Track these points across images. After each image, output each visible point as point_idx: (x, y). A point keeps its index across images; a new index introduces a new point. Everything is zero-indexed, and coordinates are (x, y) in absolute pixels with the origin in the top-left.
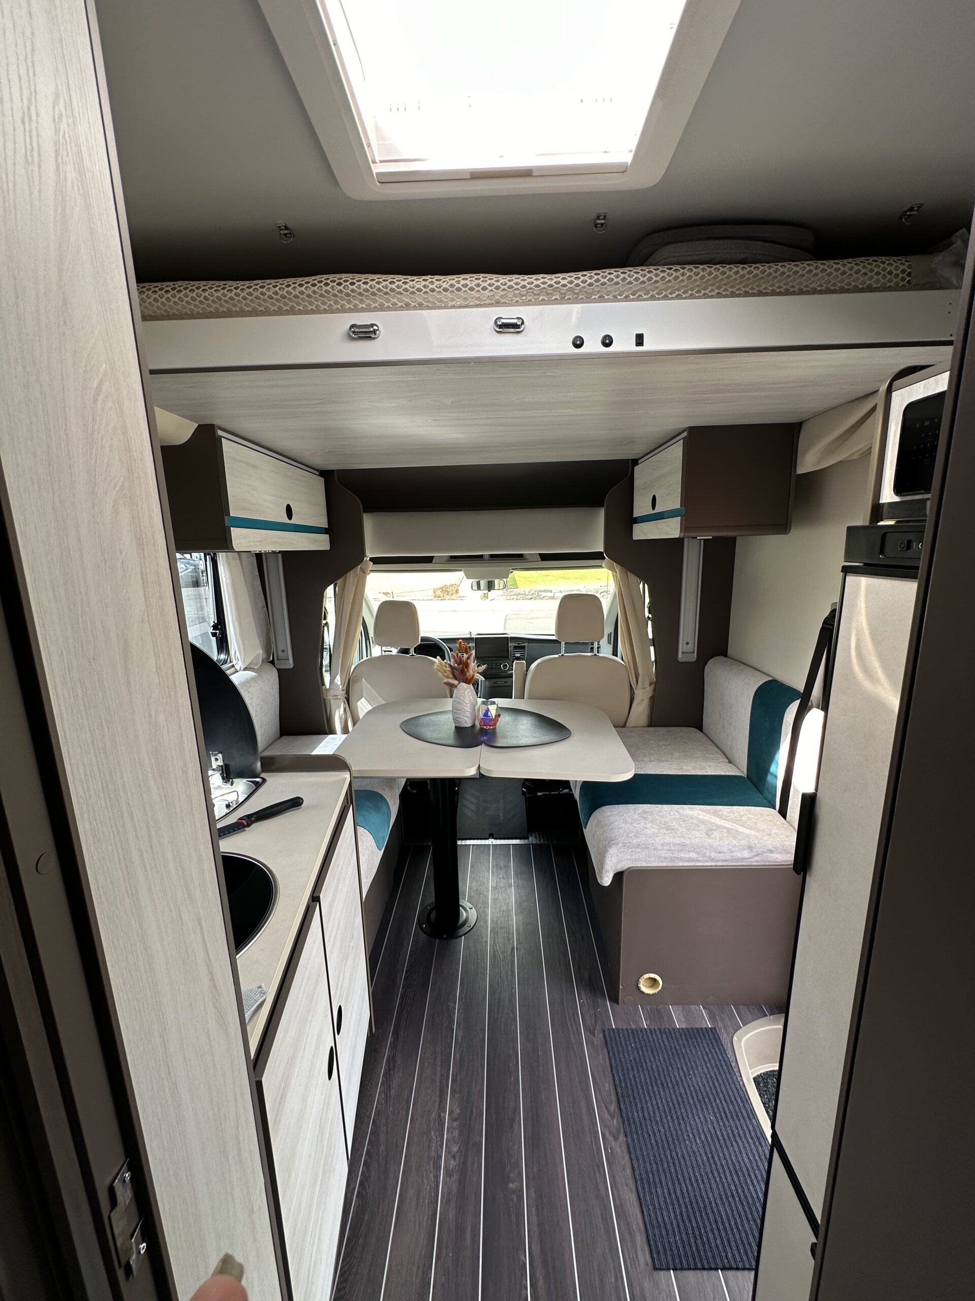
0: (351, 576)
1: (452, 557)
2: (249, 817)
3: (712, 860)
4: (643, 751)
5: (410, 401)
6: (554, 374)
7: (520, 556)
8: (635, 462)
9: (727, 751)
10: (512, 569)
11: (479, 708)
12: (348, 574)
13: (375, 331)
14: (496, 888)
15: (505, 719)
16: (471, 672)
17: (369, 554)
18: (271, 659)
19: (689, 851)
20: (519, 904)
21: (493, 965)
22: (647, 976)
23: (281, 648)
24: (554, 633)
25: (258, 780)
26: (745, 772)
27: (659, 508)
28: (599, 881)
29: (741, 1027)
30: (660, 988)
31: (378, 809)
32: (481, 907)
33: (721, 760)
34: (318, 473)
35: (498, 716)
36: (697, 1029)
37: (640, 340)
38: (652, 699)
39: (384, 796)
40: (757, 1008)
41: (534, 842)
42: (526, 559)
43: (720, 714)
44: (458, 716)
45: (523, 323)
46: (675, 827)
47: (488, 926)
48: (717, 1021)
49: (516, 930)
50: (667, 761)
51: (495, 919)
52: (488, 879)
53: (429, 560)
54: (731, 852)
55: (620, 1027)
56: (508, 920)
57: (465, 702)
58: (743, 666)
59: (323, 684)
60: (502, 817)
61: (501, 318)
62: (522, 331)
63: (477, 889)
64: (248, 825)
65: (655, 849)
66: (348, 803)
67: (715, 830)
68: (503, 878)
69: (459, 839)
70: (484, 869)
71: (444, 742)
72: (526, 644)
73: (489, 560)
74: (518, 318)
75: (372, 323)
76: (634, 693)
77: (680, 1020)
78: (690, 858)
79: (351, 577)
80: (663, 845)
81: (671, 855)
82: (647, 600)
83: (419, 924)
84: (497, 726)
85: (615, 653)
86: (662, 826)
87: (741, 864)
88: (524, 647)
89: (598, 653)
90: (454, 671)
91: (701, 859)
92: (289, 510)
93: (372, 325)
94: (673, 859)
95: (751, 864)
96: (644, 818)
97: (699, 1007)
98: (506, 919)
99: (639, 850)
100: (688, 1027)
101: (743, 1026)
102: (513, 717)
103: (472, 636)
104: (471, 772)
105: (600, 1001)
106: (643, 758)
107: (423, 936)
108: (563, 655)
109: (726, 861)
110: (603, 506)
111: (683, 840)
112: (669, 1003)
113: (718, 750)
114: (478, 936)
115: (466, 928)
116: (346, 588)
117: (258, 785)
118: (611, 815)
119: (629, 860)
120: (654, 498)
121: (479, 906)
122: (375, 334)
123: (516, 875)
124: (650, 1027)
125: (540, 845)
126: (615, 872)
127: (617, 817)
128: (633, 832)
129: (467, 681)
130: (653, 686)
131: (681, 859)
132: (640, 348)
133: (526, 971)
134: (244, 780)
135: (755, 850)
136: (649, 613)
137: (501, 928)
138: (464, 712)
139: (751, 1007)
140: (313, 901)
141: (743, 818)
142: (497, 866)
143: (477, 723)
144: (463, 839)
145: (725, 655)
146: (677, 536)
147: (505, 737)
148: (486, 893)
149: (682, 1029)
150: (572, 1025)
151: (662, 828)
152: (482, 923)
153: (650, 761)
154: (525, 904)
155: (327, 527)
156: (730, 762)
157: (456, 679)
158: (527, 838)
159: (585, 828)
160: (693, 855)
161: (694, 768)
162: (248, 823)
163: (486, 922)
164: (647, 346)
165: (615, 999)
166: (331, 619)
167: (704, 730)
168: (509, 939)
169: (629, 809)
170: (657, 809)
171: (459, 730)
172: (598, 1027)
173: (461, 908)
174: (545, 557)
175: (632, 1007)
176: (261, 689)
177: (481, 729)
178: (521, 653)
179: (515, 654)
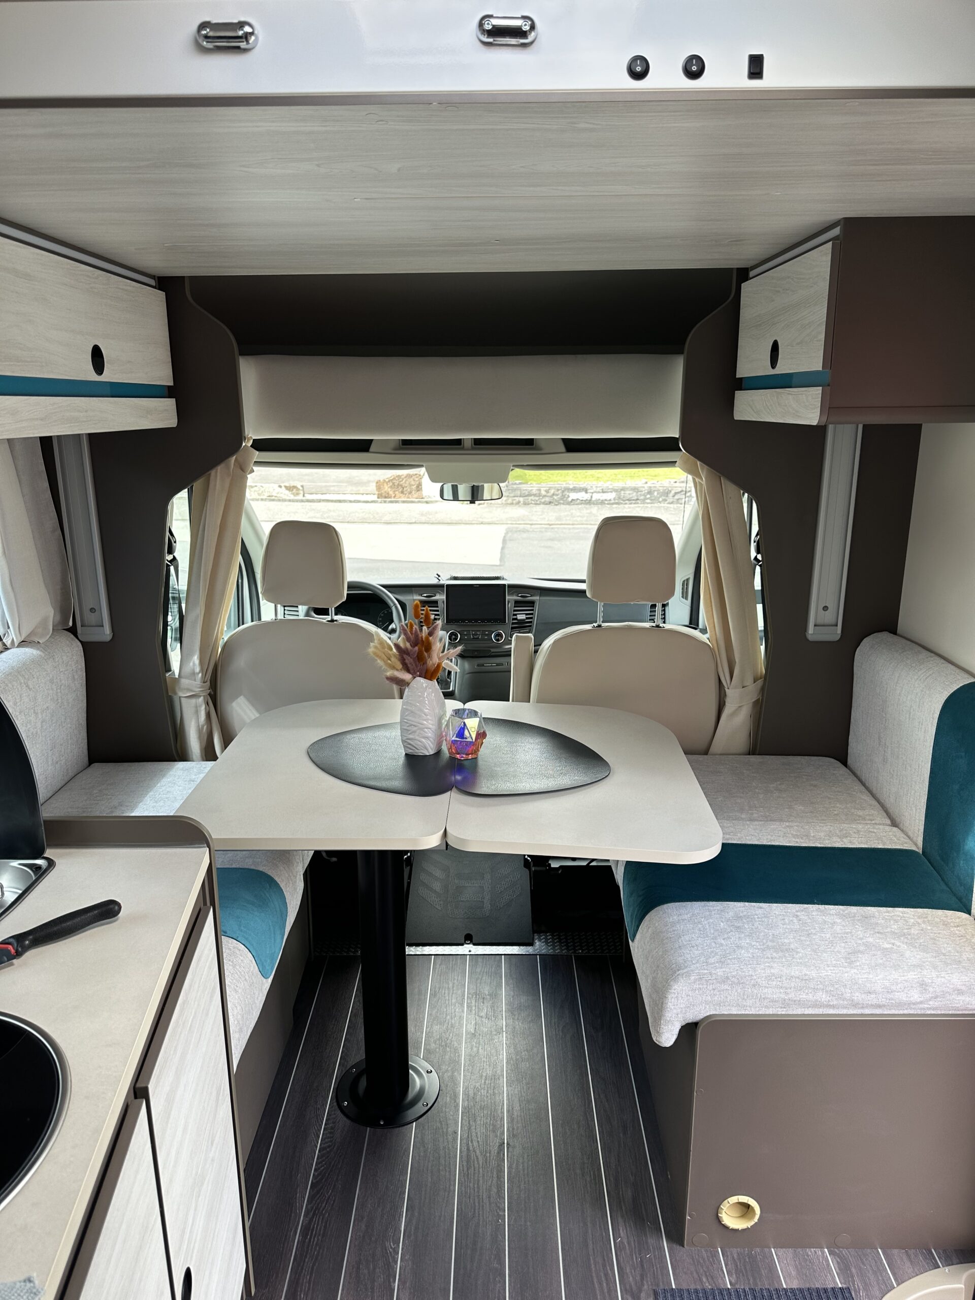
0: (219, 476)
1: (406, 442)
2: (20, 938)
3: (855, 1005)
4: (739, 801)
5: (318, 165)
6: (591, 126)
7: (529, 443)
8: (743, 274)
9: (889, 802)
10: (513, 466)
11: (448, 722)
12: (213, 472)
13: (246, 36)
14: (474, 1035)
15: (495, 740)
16: (435, 658)
17: (253, 432)
18: (71, 624)
19: (815, 990)
20: (514, 1065)
21: (465, 1174)
22: (734, 1199)
23: (88, 603)
24: (584, 577)
25: (39, 862)
26: (920, 841)
27: (783, 367)
28: (654, 1039)
29: (894, 1288)
30: (756, 1220)
31: (262, 904)
32: (447, 1071)
33: (878, 820)
34: (153, 282)
35: (481, 735)
36: (818, 1289)
37: (756, 66)
38: (757, 704)
39: (276, 879)
40: (922, 1253)
41: (543, 952)
42: (540, 449)
43: (879, 738)
44: (411, 736)
45: (533, 27)
46: (792, 946)
47: (458, 1105)
48: (852, 1277)
49: (508, 1111)
50: (781, 820)
51: (471, 1093)
52: (461, 1018)
53: (363, 446)
54: (890, 991)
55: (684, 1286)
56: (494, 1094)
57: (422, 711)
58: (925, 653)
59: (168, 668)
60: (487, 906)
61: (491, 16)
62: (532, 43)
63: (441, 1038)
64: (18, 954)
65: (754, 985)
66: (205, 904)
67: (862, 952)
68: (487, 1017)
69: (411, 945)
70: (454, 1001)
71: (384, 784)
72: (536, 598)
73: (473, 449)
74: (524, 18)
75: (242, 19)
76: (725, 695)
77: (790, 1275)
78: (816, 1001)
79: (218, 478)
80: (769, 978)
81: (783, 996)
82: (755, 528)
83: (338, 1098)
84: (480, 753)
85: (694, 622)
86: (770, 944)
87: (906, 1012)
88: (532, 603)
89: (664, 622)
90: (405, 656)
91: (835, 1003)
92: (97, 356)
93: (241, 25)
94: (785, 1004)
95: (923, 1012)
96: (738, 927)
97: (823, 1253)
98: (491, 1092)
99: (726, 987)
100: (802, 1286)
101: (898, 1285)
102: (509, 739)
103: (442, 582)
104: (432, 841)
105: (651, 1241)
106: (738, 814)
107: (342, 1120)
108: (599, 626)
109: (879, 1006)
110: (682, 353)
111: (805, 971)
112: (772, 1246)
113: (874, 803)
114: (440, 1122)
115: (420, 1108)
116: (210, 499)
117: (40, 873)
118: (679, 922)
119: (707, 1003)
120: (775, 348)
121: (444, 1067)
122: (247, 41)
123: (511, 1011)
124: (737, 1286)
125: (553, 957)
126: (684, 1024)
127: (689, 926)
128: (716, 954)
129: (429, 674)
130: (760, 683)
131: (800, 1003)
132: (756, 84)
133: (522, 1186)
134: (15, 863)
135: (931, 989)
136: (758, 552)
137: (482, 1108)
138: (422, 729)
139: (911, 1252)
140: (136, 1097)
141: (912, 931)
142: (477, 995)
143: (445, 748)
144: (417, 945)
145: (893, 631)
146: (815, 423)
147: (493, 776)
148: (456, 1044)
149: (792, 1290)
150: (600, 1284)
151: (768, 948)
152: (448, 1098)
153: (751, 820)
154: (524, 1066)
155: (171, 383)
156: (894, 824)
157: (408, 671)
158: (531, 944)
159: (633, 941)
160: (823, 997)
161: (830, 835)
162: (17, 951)
163: (455, 1096)
164: (771, 79)
165: (677, 1236)
166: (182, 552)
167: (850, 761)
168: (495, 1128)
169: (710, 911)
170: (760, 911)
171: (413, 761)
172: (646, 1287)
173: (410, 1071)
174: (572, 446)
175: (706, 1251)
176: (52, 681)
177: (452, 759)
178: (526, 614)
179: (516, 615)
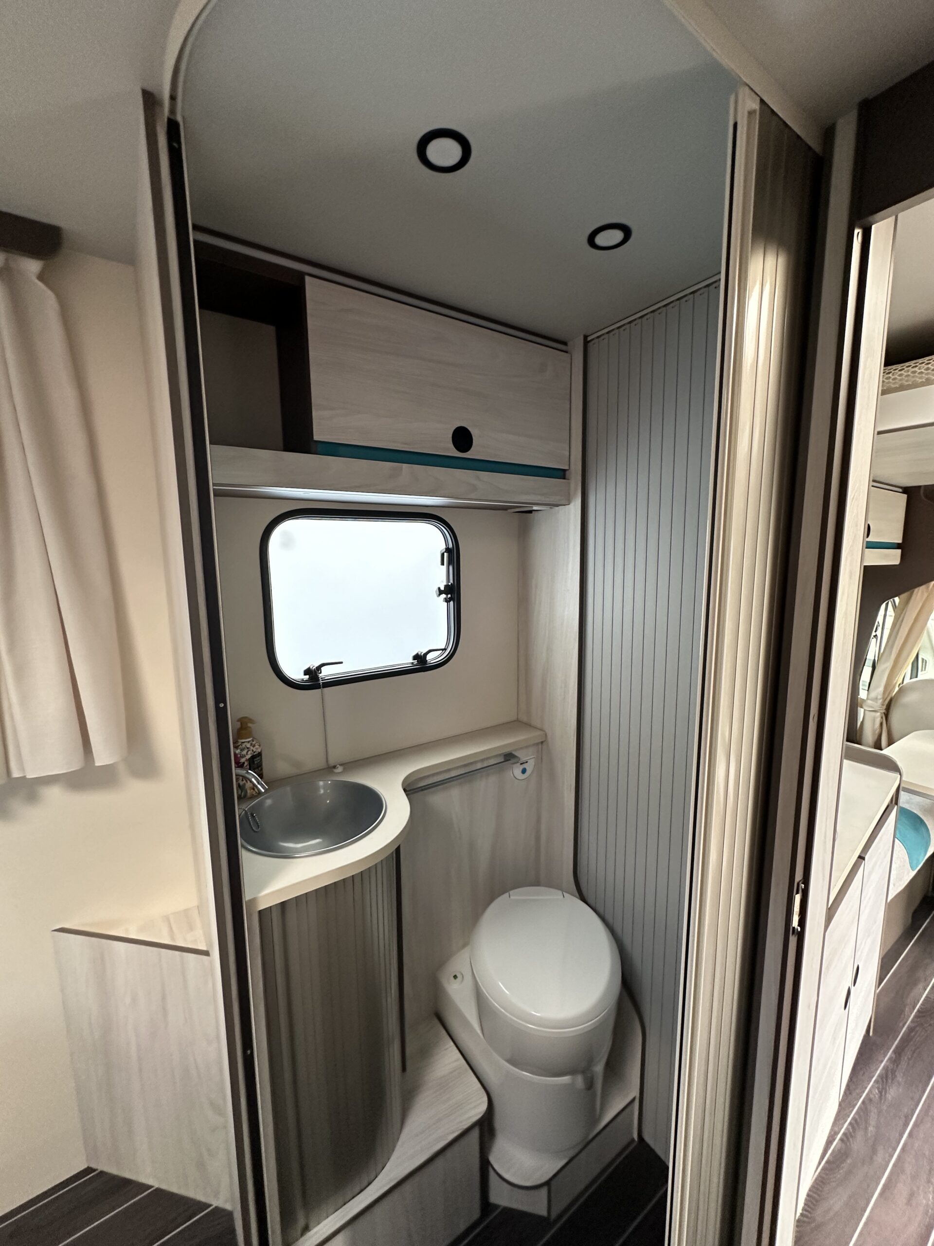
31: (916, 830)
34: (900, 490)
39: (925, 821)
79: (919, 592)
155: (901, 542)
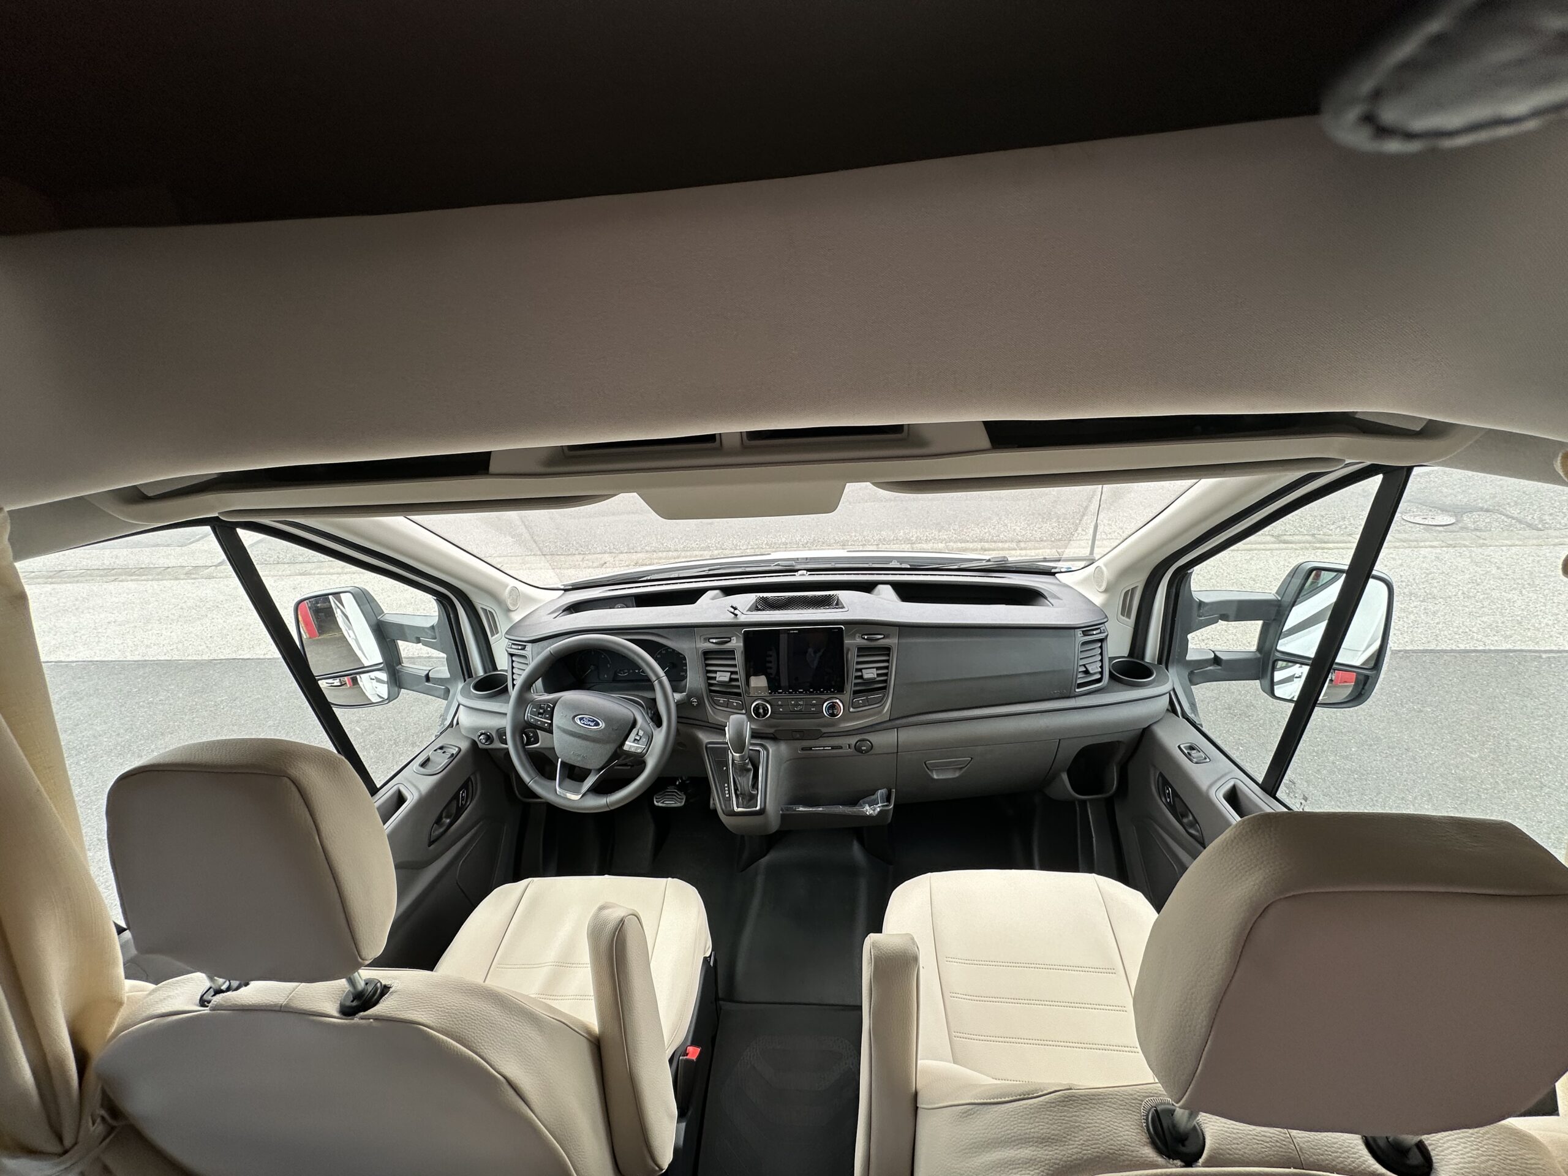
53: (477, 463)
72: (893, 641)
88: (887, 650)
178: (878, 668)
179: (860, 670)
